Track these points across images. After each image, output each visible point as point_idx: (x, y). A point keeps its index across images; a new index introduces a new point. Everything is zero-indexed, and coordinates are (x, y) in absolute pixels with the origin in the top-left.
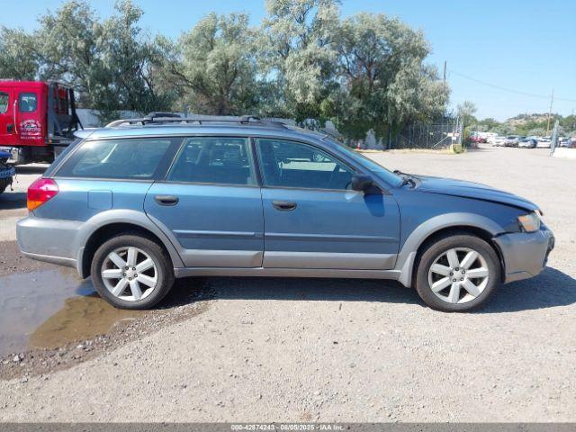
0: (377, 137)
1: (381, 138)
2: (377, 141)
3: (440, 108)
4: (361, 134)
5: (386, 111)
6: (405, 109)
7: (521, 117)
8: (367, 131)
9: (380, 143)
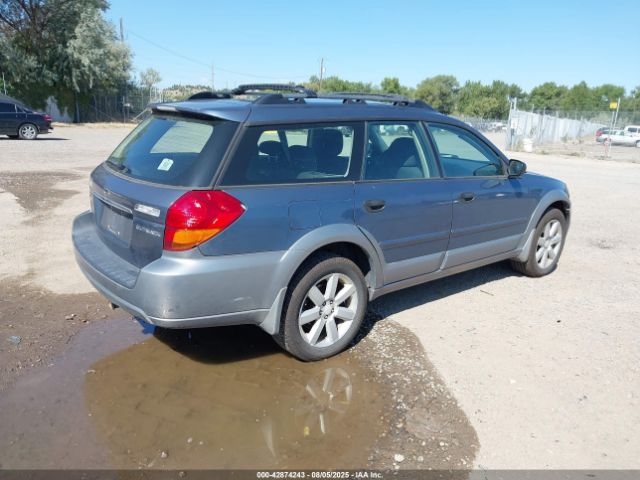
0: (60, 106)
1: (66, 108)
2: (62, 112)
3: (124, 74)
4: (39, 103)
5: (70, 74)
6: (94, 73)
7: (175, 88)
8: (47, 98)
9: (66, 114)
